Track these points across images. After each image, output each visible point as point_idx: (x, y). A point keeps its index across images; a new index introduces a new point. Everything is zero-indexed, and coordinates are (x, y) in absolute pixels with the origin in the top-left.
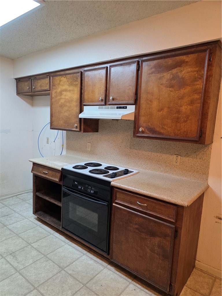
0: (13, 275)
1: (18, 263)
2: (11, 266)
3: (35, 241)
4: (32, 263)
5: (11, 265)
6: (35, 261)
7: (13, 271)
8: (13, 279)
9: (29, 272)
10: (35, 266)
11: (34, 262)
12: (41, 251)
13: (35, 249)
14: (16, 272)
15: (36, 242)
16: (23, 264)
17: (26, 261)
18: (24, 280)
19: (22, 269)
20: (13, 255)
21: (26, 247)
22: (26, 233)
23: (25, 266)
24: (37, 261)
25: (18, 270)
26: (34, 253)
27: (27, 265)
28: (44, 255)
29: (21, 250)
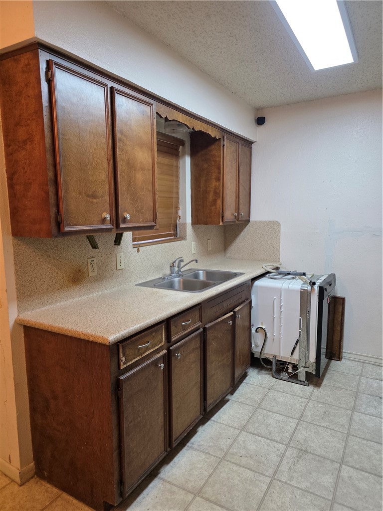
0: (263, 474)
1: (290, 468)
2: (277, 464)
3: (357, 466)
4: (302, 489)
5: (280, 462)
6: (311, 491)
7: (270, 472)
8: (256, 480)
9: (280, 494)
10: (298, 497)
11: (306, 491)
12: (338, 488)
13: (338, 477)
14: (270, 477)
15: (357, 469)
16: (292, 477)
17: (300, 478)
18: (261, 495)
19: (280, 481)
20: (301, 454)
21: (332, 461)
22: (365, 442)
23: (288, 482)
24: (311, 493)
25: (276, 477)
26: (327, 480)
27: (294, 483)
28: (334, 498)
29: (317, 458)
